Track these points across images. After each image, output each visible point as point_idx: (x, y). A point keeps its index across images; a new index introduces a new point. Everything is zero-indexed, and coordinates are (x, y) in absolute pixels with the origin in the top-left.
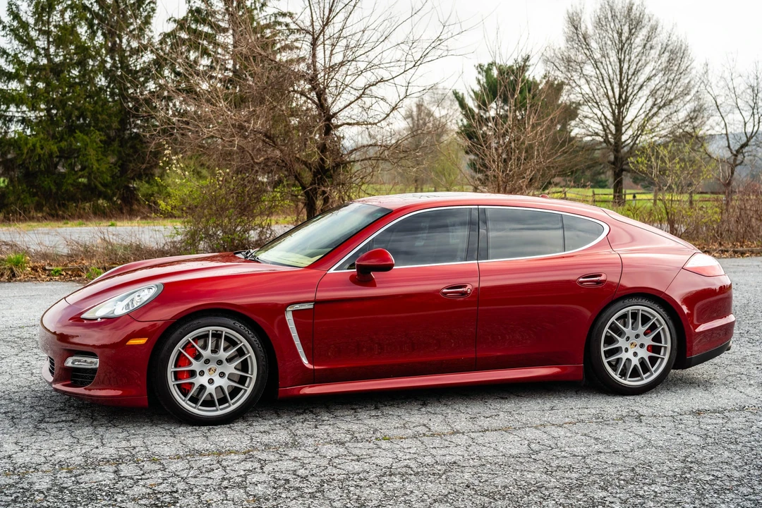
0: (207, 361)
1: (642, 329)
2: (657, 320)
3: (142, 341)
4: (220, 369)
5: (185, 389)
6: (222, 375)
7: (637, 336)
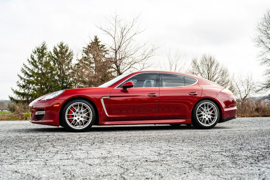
0: (77, 113)
1: (209, 109)
2: (213, 107)
3: (58, 105)
4: (81, 115)
5: (71, 121)
6: (82, 117)
7: (207, 111)
